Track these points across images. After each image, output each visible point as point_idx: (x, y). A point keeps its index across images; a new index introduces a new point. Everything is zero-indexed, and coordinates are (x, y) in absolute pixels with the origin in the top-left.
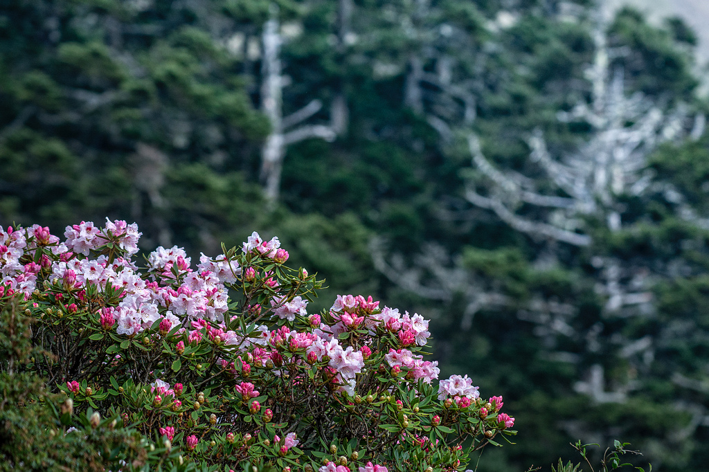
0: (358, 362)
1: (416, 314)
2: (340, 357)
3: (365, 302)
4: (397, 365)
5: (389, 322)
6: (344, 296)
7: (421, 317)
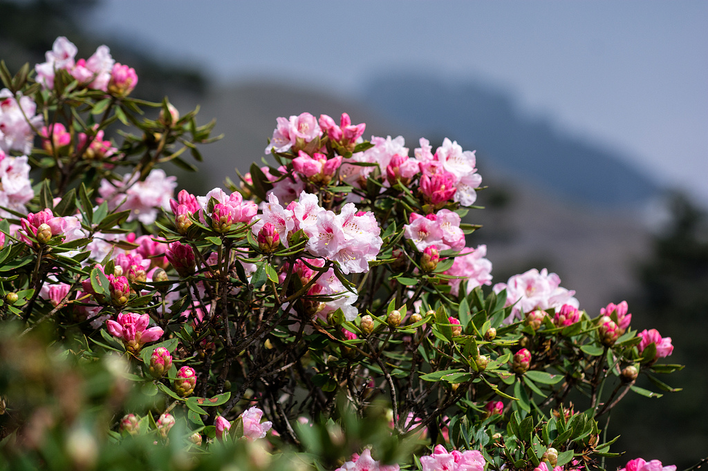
0: (372, 235)
1: (447, 141)
2: (330, 230)
3: (337, 129)
4: (433, 246)
5: (392, 164)
6: (294, 119)
7: (456, 147)
